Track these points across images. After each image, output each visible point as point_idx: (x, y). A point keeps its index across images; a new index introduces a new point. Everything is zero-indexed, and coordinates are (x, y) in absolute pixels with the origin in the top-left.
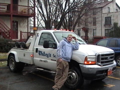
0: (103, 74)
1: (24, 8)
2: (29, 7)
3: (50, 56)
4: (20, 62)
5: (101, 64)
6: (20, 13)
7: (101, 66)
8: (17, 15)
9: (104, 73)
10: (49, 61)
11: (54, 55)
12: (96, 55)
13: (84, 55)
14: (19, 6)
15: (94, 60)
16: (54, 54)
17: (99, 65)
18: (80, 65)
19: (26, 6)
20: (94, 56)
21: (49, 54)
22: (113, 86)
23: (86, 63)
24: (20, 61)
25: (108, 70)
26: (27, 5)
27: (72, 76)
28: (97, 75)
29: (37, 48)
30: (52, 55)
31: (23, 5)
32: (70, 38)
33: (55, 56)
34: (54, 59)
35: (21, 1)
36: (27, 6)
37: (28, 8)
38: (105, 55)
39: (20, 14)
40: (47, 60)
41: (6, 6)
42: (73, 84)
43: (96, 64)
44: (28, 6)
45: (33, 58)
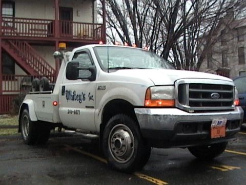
0: (196, 134)
1: (85, 27)
2: (95, 26)
3: (84, 98)
4: (38, 121)
5: (189, 107)
6: (77, 36)
7: (188, 112)
8: (71, 41)
9: (201, 131)
10: (83, 110)
11: (91, 95)
12: (174, 85)
13: (143, 86)
14: (74, 24)
15: (169, 97)
16: (90, 93)
17: (184, 110)
18: (135, 109)
19: (88, 24)
20: (171, 88)
21: (82, 93)
22: (235, 169)
23: (148, 103)
24: (39, 119)
25: (213, 125)
26: (91, 22)
27: (120, 140)
28: (178, 134)
29: (64, 85)
30: (87, 96)
31: (84, 22)
33: (91, 98)
34: (91, 103)
35: (77, 15)
36: (91, 24)
37: (93, 27)
38: (201, 86)
39: (78, 39)
40: (78, 109)
41: (46, 26)
42: (126, 160)
43: (176, 106)
44: (93, 24)
45: (59, 107)
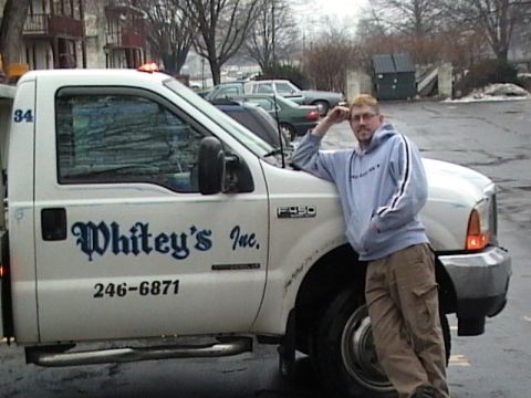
3: (202, 244)
11: (246, 231)
16: (237, 228)
21: (193, 229)
29: (52, 203)
32: (362, 122)
33: (245, 241)
40: (173, 278)
